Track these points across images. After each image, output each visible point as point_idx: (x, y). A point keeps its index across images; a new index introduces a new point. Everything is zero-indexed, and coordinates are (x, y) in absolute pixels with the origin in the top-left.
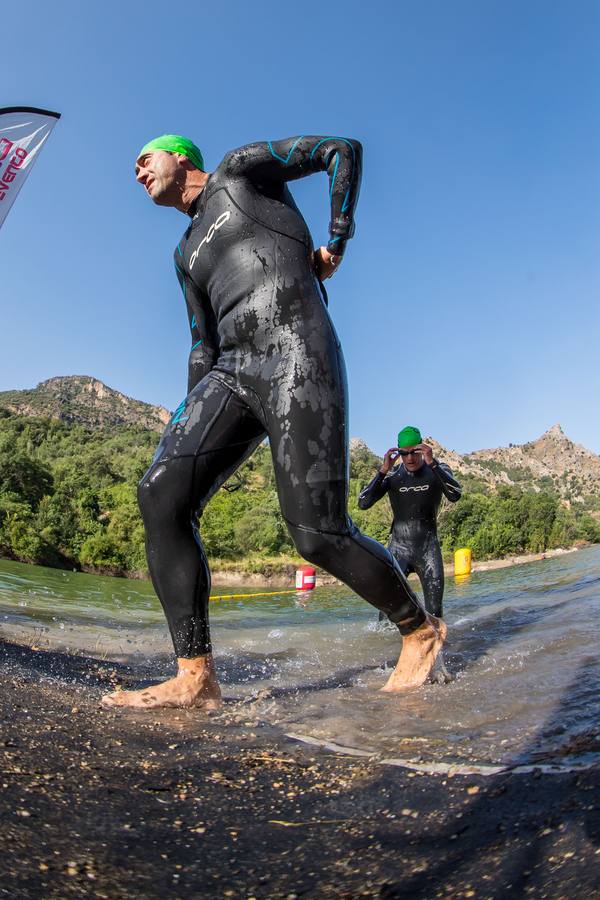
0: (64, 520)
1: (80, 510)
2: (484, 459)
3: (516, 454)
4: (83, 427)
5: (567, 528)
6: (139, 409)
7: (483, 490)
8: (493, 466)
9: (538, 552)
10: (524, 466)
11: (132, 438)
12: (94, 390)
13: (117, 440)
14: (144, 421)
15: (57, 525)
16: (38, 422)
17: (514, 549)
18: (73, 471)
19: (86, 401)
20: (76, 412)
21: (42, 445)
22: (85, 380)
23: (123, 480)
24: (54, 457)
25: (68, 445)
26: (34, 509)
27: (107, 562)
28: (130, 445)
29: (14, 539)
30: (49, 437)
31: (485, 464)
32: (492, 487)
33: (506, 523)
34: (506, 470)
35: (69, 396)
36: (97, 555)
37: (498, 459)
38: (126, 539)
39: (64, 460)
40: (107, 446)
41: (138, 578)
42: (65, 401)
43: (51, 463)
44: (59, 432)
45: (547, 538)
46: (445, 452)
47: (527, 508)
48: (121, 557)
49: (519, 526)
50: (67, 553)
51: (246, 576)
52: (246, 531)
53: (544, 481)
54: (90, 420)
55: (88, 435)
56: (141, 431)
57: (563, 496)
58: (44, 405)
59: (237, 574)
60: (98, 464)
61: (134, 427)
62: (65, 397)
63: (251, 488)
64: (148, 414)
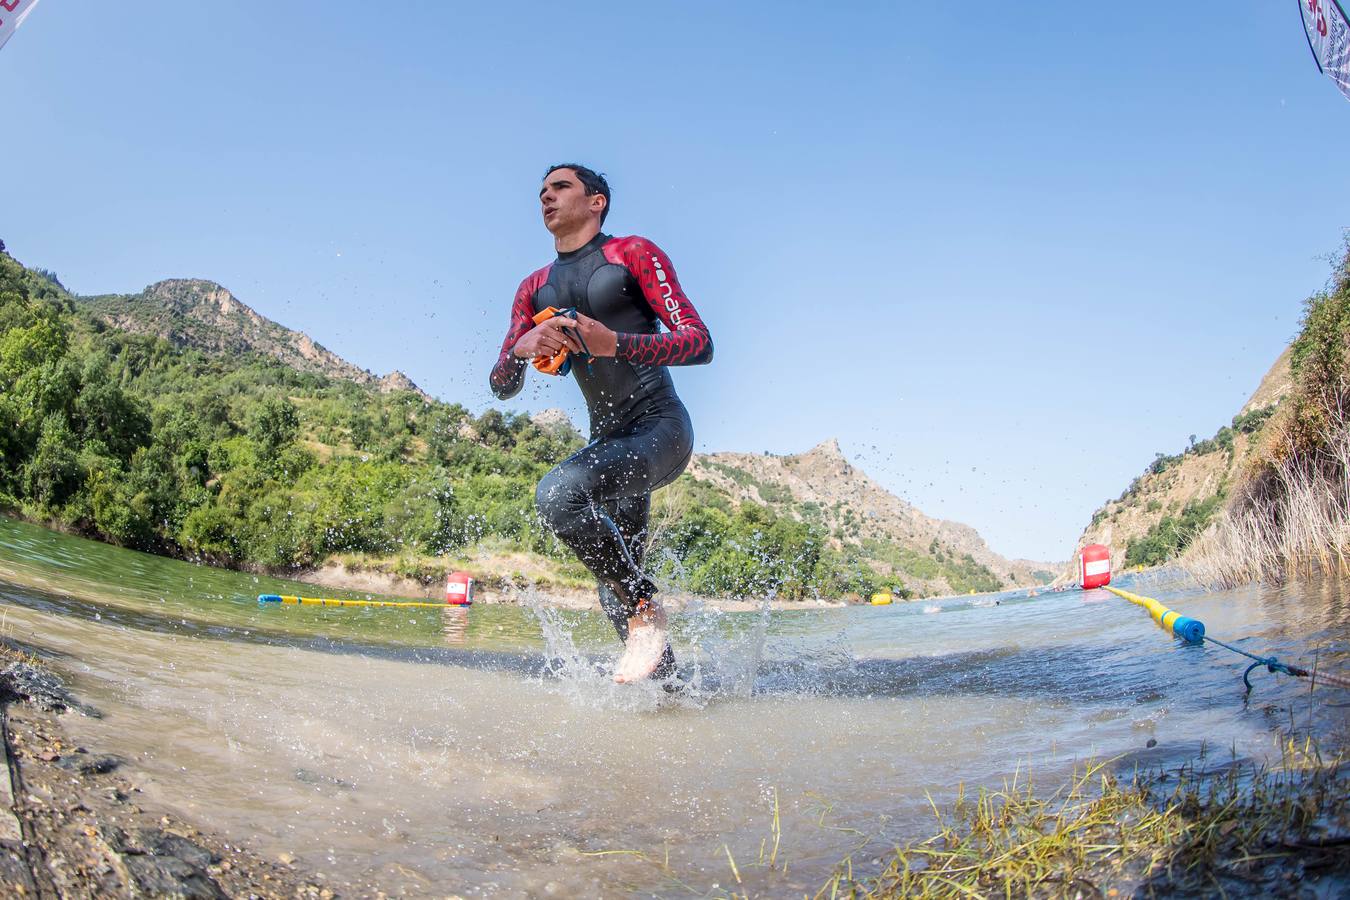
0: (163, 483)
2: (728, 465)
3: (773, 466)
4: (198, 353)
5: (834, 575)
6: (273, 334)
7: (722, 506)
8: (738, 475)
9: (792, 599)
10: (782, 484)
11: (258, 373)
12: (217, 302)
14: (278, 351)
15: (153, 490)
16: (139, 341)
17: (760, 589)
18: (178, 415)
19: (205, 316)
20: (190, 331)
21: (143, 375)
22: (207, 287)
23: (244, 432)
24: (156, 393)
25: (177, 376)
26: (125, 468)
28: (258, 383)
29: (97, 509)
30: (152, 363)
31: (730, 472)
32: (735, 503)
34: (757, 484)
35: (184, 308)
36: (204, 537)
37: (748, 469)
38: (241, 515)
39: (168, 397)
40: (227, 381)
42: (178, 314)
43: (152, 401)
44: (166, 358)
47: (780, 539)
50: (166, 532)
51: (397, 581)
52: (399, 517)
53: (809, 508)
54: (208, 344)
55: (203, 364)
56: (272, 364)
57: (832, 533)
58: (150, 317)
59: (384, 576)
60: (213, 406)
61: (264, 358)
62: (178, 309)
63: (410, 459)
64: (284, 341)
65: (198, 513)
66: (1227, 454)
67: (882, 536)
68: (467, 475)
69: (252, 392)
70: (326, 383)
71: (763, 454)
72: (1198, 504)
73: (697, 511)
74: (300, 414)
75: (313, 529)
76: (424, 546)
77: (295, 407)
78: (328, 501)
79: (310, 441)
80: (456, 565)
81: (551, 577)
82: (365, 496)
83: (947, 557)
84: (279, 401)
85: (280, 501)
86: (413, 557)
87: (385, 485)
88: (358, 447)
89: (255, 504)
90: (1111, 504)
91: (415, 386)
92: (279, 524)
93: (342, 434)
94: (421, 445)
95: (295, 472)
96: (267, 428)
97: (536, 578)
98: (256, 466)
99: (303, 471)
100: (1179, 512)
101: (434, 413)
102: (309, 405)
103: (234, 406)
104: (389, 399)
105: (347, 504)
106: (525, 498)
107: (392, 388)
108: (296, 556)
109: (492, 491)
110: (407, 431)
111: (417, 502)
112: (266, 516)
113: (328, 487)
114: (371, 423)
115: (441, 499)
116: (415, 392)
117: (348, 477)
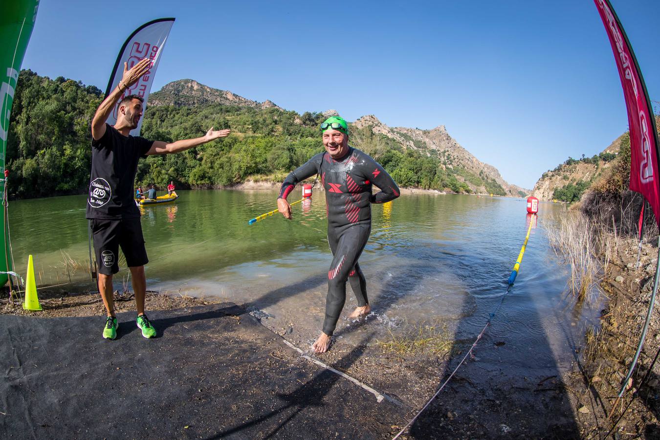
0: (180, 162)
1: (187, 155)
2: (402, 132)
3: (419, 134)
4: (187, 107)
5: (442, 180)
6: (216, 94)
7: (399, 149)
8: (406, 137)
9: (425, 189)
10: (423, 141)
11: (212, 110)
13: (205, 112)
14: (219, 99)
15: (176, 165)
16: (162, 109)
17: (413, 184)
19: (188, 93)
20: (182, 100)
21: (165, 121)
22: (187, 81)
24: (172, 126)
25: (179, 118)
26: (164, 160)
27: (203, 182)
28: (212, 114)
29: (155, 179)
30: (169, 116)
31: (402, 135)
32: (404, 148)
33: (410, 170)
34: (413, 140)
35: (179, 91)
36: (198, 179)
37: (409, 134)
38: (212, 168)
39: (177, 127)
40: (200, 116)
41: (219, 188)
42: (176, 94)
43: (170, 130)
44: (174, 112)
45: (430, 183)
46: (381, 124)
47: (421, 165)
48: (210, 178)
49: (416, 173)
50: (183, 180)
51: (274, 184)
52: (273, 159)
53: (433, 152)
54: (190, 103)
55: (189, 111)
56: (217, 105)
57: (442, 162)
58: (165, 98)
59: (269, 183)
60: (195, 126)
61: (214, 103)
62: (176, 92)
63: (276, 134)
64: (221, 96)
65: (195, 170)
69: (210, 118)
70: (240, 109)
71: (415, 129)
73: (388, 151)
74: (230, 123)
75: (240, 167)
76: (283, 170)
77: (228, 121)
78: (245, 157)
79: (235, 133)
82: (259, 152)
83: (486, 178)
84: (222, 120)
85: (226, 159)
86: (280, 174)
87: (267, 146)
88: (255, 133)
89: (217, 162)
91: (276, 105)
92: (227, 169)
93: (248, 128)
94: (279, 128)
95: (230, 146)
99: (234, 145)
101: (284, 115)
102: (234, 119)
103: (204, 125)
104: (265, 111)
105: (253, 156)
106: (322, 147)
107: (266, 107)
108: (234, 179)
109: (309, 144)
110: (274, 123)
111: (279, 152)
112: (222, 166)
113: (245, 151)
114: (259, 122)
115: (289, 150)
116: (277, 107)
117: (252, 146)
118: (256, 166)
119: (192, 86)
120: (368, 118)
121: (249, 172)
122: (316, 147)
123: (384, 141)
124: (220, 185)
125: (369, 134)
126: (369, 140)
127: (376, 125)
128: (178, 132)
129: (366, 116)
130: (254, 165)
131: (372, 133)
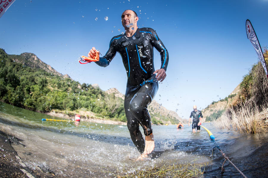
4: (29, 68)
6: (44, 65)
11: (41, 72)
14: (45, 68)
16: (19, 65)
19: (31, 60)
20: (29, 63)
22: (32, 54)
23: (37, 84)
24: (21, 75)
25: (25, 72)
26: (15, 90)
27: (31, 107)
28: (40, 74)
29: (9, 98)
30: (21, 69)
36: (29, 105)
38: (36, 101)
39: (23, 76)
40: (35, 74)
41: (38, 112)
44: (24, 68)
46: (119, 93)
48: (34, 106)
50: (22, 103)
51: (65, 115)
52: (66, 103)
54: (32, 66)
55: (30, 70)
56: (43, 71)
58: (21, 60)
59: (62, 114)
60: (32, 78)
61: (42, 69)
62: (27, 58)
63: (68, 92)
64: (46, 66)
65: (28, 100)
66: (227, 102)
67: (158, 112)
68: (79, 95)
69: (39, 76)
70: (53, 75)
72: (221, 111)
75: (49, 104)
76: (70, 109)
77: (47, 80)
78: (52, 99)
79: (49, 87)
80: (76, 113)
81: (94, 116)
82: (59, 98)
83: (171, 117)
85: (43, 98)
86: (68, 111)
87: (63, 96)
88: (58, 88)
90: (203, 110)
91: (70, 77)
92: (43, 103)
93: (55, 86)
94: (70, 89)
95: (46, 92)
96: (42, 84)
97: (91, 116)
98: (39, 91)
99: (48, 92)
100: (217, 112)
101: (73, 83)
102: (50, 79)
103: (36, 79)
104: (65, 79)
105: (56, 100)
106: (90, 101)
107: (65, 77)
108: (46, 109)
109: (83, 99)
110: (68, 86)
111: (69, 100)
112: (41, 101)
113: (53, 96)
114: (61, 84)
115: (74, 100)
116: (70, 78)
117: (56, 95)
118: (57, 105)
119: (34, 58)
120: (113, 89)
121: (53, 107)
122: (87, 100)
123: (120, 101)
124: (39, 110)
125: (113, 96)
126: (113, 99)
127: (117, 93)
128: (24, 78)
129: (112, 88)
130: (56, 104)
131: (114, 97)
